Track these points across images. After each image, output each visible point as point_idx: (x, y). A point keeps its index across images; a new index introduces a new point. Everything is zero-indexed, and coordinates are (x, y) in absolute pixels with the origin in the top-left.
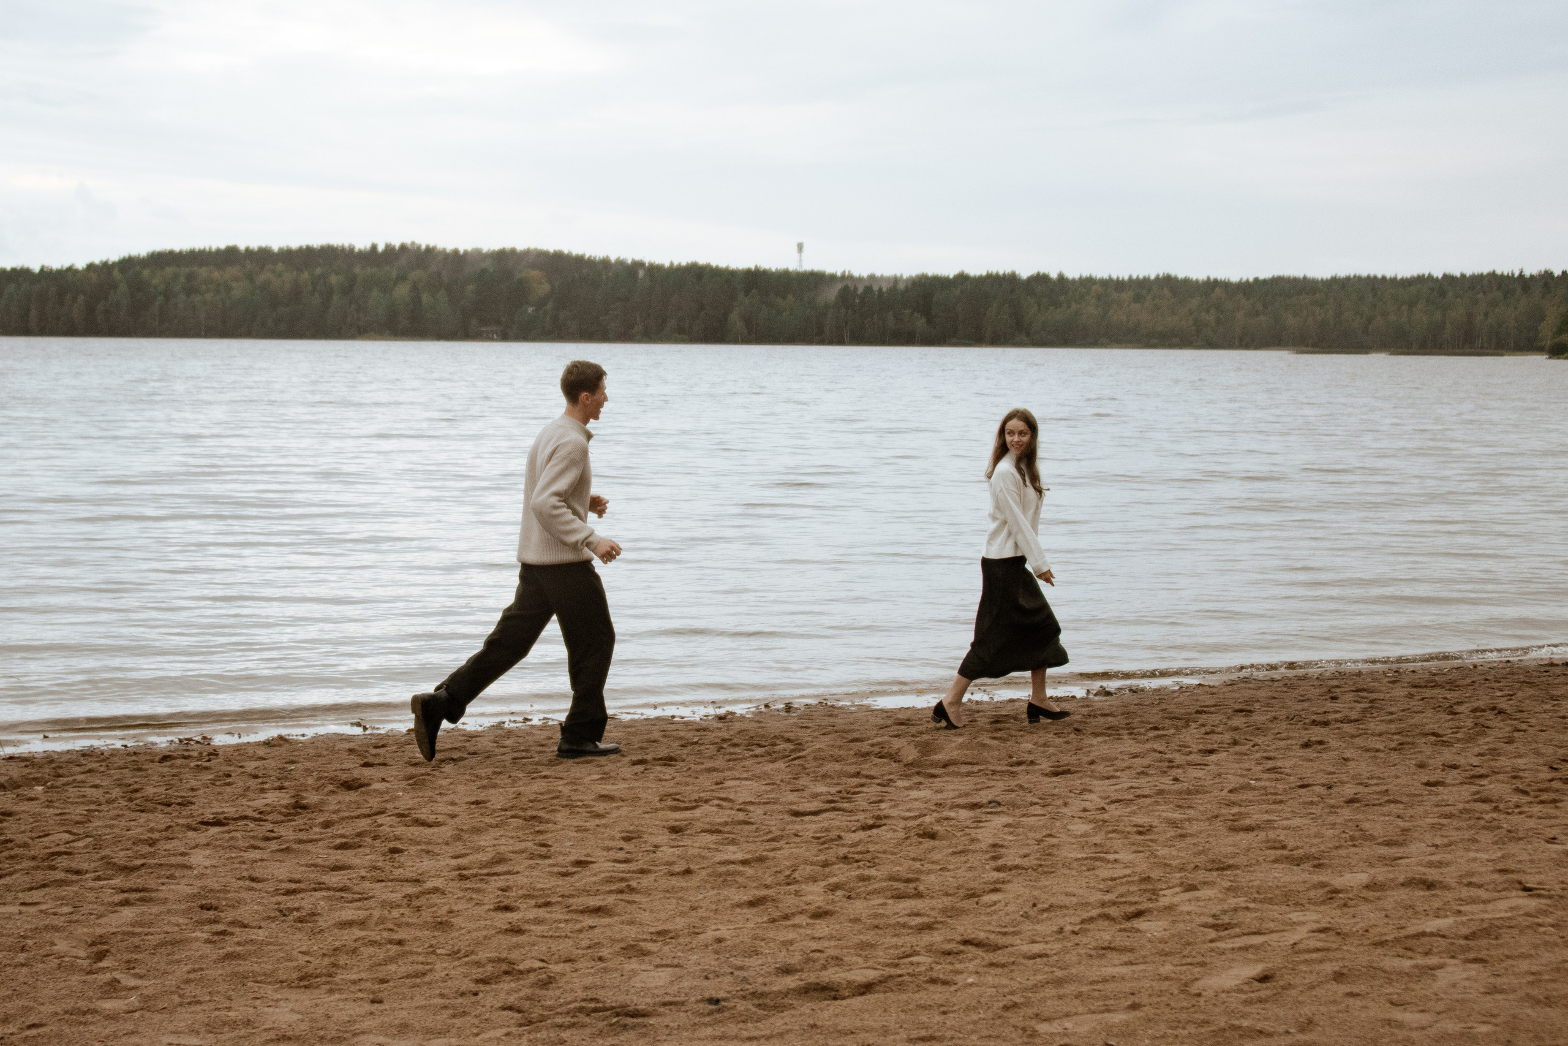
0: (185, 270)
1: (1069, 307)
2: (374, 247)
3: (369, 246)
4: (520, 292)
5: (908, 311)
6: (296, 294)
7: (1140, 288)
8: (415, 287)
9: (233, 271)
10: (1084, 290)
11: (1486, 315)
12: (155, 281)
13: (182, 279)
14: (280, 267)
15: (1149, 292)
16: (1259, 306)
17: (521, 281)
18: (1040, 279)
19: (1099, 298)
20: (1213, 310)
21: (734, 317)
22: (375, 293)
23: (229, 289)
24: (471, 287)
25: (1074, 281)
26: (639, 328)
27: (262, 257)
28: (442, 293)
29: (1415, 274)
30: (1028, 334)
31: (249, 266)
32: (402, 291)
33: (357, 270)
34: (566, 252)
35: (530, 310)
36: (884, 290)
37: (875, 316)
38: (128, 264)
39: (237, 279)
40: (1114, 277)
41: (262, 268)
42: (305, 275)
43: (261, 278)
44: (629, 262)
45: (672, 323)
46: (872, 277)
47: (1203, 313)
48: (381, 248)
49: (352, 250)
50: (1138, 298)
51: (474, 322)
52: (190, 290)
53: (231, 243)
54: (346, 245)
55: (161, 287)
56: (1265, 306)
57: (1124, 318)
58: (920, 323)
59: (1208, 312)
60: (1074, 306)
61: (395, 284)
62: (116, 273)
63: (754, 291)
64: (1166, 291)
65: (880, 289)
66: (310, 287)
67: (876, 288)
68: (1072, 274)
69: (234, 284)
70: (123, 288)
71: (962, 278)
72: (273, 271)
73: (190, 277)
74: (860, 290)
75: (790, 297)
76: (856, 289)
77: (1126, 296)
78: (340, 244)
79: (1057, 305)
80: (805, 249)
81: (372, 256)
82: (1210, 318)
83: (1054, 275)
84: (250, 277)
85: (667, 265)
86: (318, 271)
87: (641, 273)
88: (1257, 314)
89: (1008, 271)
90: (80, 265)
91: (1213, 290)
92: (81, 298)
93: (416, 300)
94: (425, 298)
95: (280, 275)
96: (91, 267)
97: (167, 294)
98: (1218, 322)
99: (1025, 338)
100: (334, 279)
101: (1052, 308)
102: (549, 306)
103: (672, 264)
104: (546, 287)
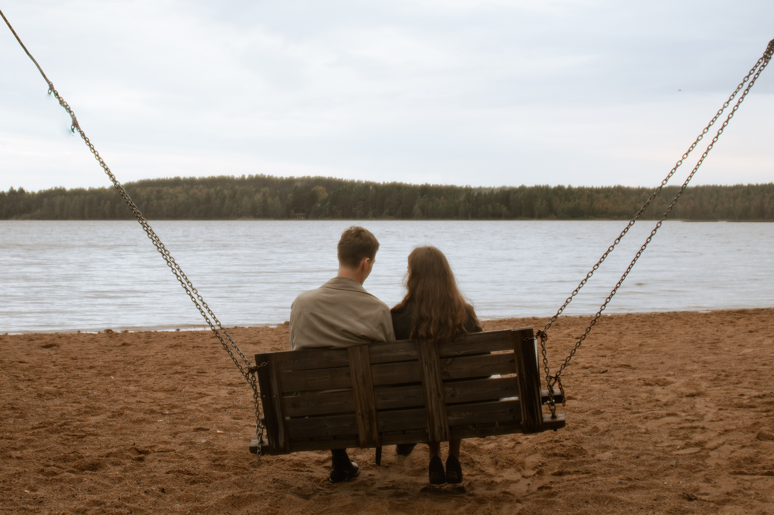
0: (156, 189)
1: (575, 201)
2: (243, 176)
3: (241, 176)
4: (313, 198)
5: (498, 204)
6: (208, 199)
7: (607, 192)
8: (264, 195)
9: (178, 189)
10: (581, 193)
11: (770, 203)
12: (142, 194)
13: (155, 193)
14: (201, 186)
15: (611, 194)
16: (664, 200)
17: (314, 192)
18: (560, 188)
19: (588, 197)
20: (643, 202)
21: (416, 207)
22: (246, 198)
23: (177, 197)
24: (290, 195)
25: (575, 189)
26: (371, 213)
27: (191, 183)
28: (277, 198)
29: (735, 184)
30: (556, 214)
31: (186, 186)
32: (258, 197)
33: (237, 187)
34: (334, 178)
35: (319, 205)
36: (487, 194)
37: (483, 206)
38: (129, 186)
39: (180, 192)
40: (595, 187)
41: (192, 187)
42: (212, 190)
43: (192, 192)
44: (364, 182)
45: (387, 210)
46: (480, 188)
47: (638, 203)
48: (246, 177)
49: (233, 178)
50: (607, 197)
51: (292, 211)
52: (159, 197)
53: (177, 176)
54: (230, 176)
55: (145, 196)
56: (667, 200)
57: (601, 206)
58: (504, 209)
60: (577, 201)
61: (255, 194)
63: (425, 195)
64: (620, 193)
65: (485, 194)
66: (215, 196)
67: (483, 193)
69: (179, 195)
72: (198, 189)
73: (159, 192)
74: (476, 194)
75: (442, 198)
76: (474, 194)
77: (601, 195)
78: (228, 175)
79: (569, 200)
81: (242, 182)
82: (640, 205)
83: (566, 186)
84: (187, 191)
85: (382, 183)
86: (219, 188)
87: (371, 187)
88: (664, 204)
89: (545, 185)
90: (108, 187)
91: (641, 193)
92: (108, 202)
93: (265, 201)
94: (269, 200)
95: (201, 190)
96: (113, 188)
97: (149, 200)
99: (554, 216)
100: (226, 192)
101: (567, 202)
102: (328, 204)
103: (384, 183)
104: (326, 194)
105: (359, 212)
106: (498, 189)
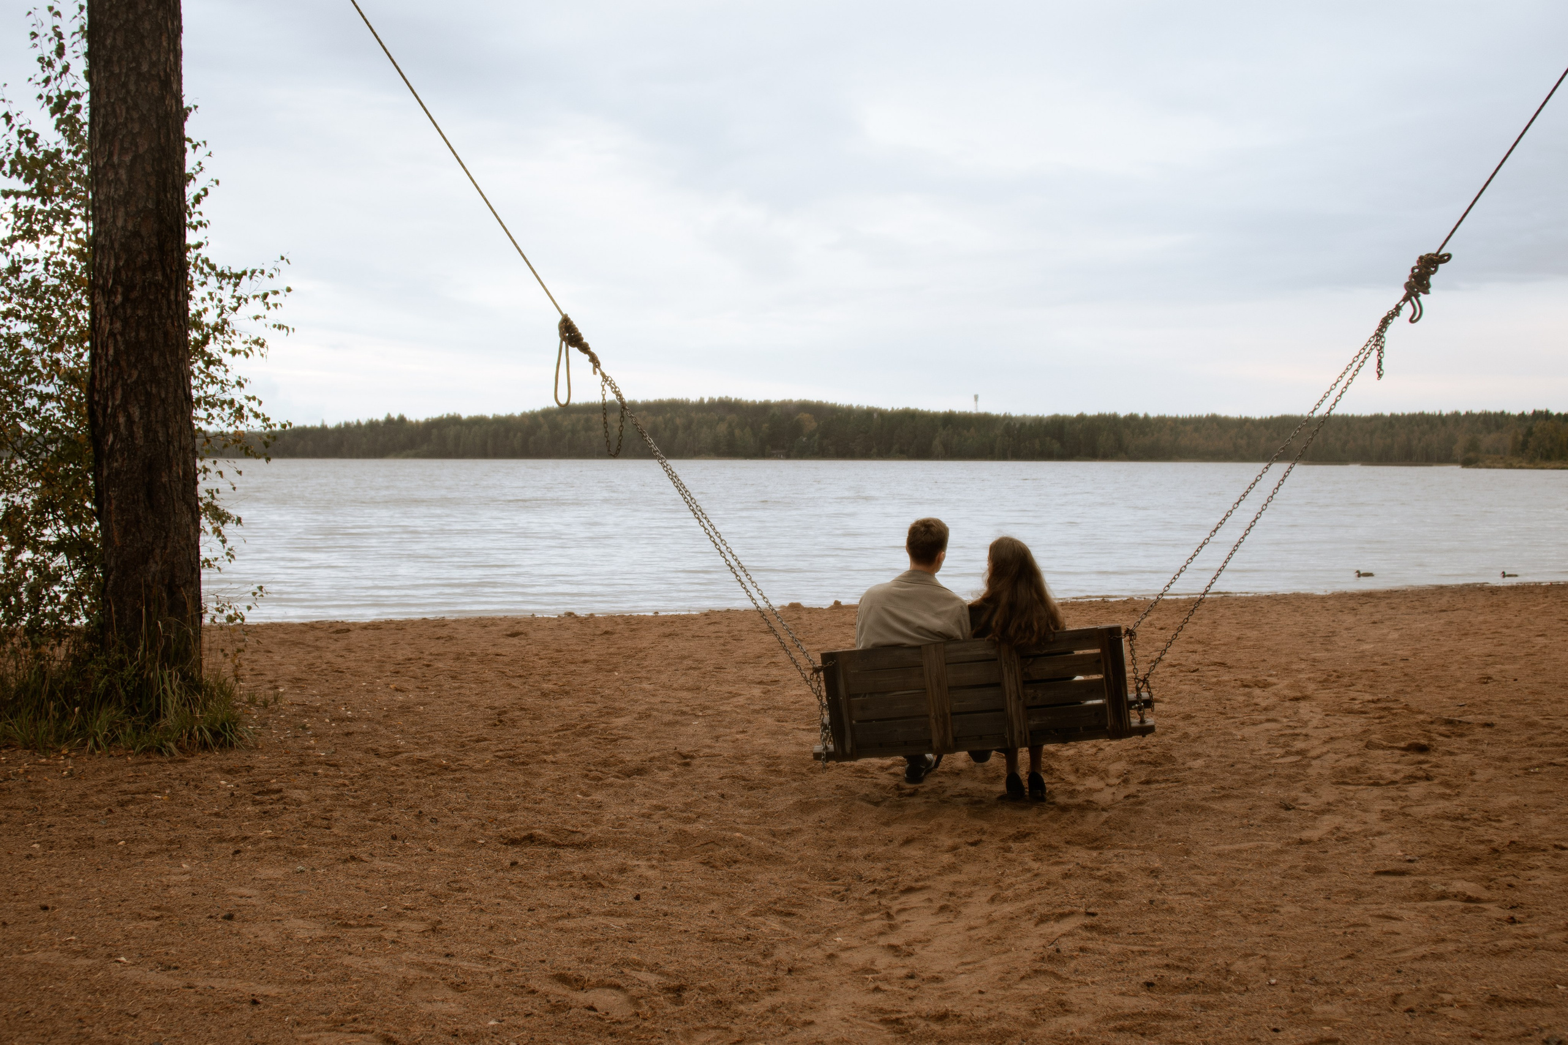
0: (585, 416)
1: (1152, 436)
2: (702, 400)
3: (698, 399)
4: (797, 429)
5: (1048, 438)
7: (1197, 423)
8: (730, 425)
10: (1161, 425)
11: (1420, 440)
12: (566, 423)
13: (583, 422)
14: (644, 413)
15: (1202, 426)
16: (1274, 435)
17: (797, 422)
18: (1133, 418)
19: (1170, 429)
20: (1245, 438)
21: (936, 442)
22: (705, 430)
23: (612, 428)
24: (766, 425)
25: (1153, 419)
26: (875, 450)
28: (748, 429)
29: (1373, 414)
30: (1126, 453)
32: (722, 428)
33: (693, 415)
34: (824, 402)
35: (804, 439)
36: (1033, 425)
37: (1027, 441)
38: (549, 413)
40: (1180, 416)
42: (660, 418)
44: (865, 408)
45: (896, 447)
46: (1024, 417)
47: (1239, 440)
48: (706, 400)
49: (688, 402)
50: (1196, 430)
51: (768, 447)
52: (586, 429)
53: (613, 399)
54: (684, 399)
55: (569, 427)
56: (1279, 435)
57: (1188, 443)
58: (1056, 446)
59: (1242, 438)
60: (1155, 435)
61: (718, 424)
62: (542, 419)
63: (949, 426)
64: (1213, 425)
65: (1030, 425)
66: (664, 426)
67: (1027, 424)
68: (1153, 414)
69: (615, 425)
70: (545, 428)
71: (1081, 418)
72: (640, 417)
73: (587, 420)
74: (1018, 425)
75: (972, 430)
76: (1015, 425)
77: (1188, 428)
78: (680, 399)
79: (1143, 434)
81: (701, 407)
82: (1243, 442)
83: (1141, 415)
85: (890, 409)
86: (668, 415)
87: (875, 415)
88: (1273, 440)
89: (1112, 412)
90: (518, 414)
91: (1244, 425)
92: (519, 434)
93: (731, 434)
94: (737, 432)
95: (644, 419)
96: (524, 415)
97: (573, 431)
98: (1249, 445)
99: (1124, 456)
100: (678, 421)
101: (1141, 437)
102: (817, 436)
103: (893, 409)
104: (813, 425)
105: (858, 448)
106: (1049, 417)
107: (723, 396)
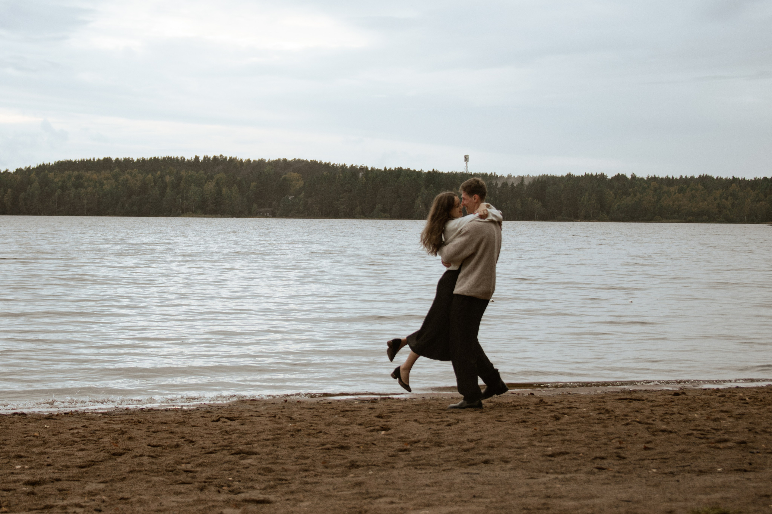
0: (76, 173)
1: (635, 195)
2: (197, 158)
3: (194, 157)
4: (284, 187)
5: (530, 199)
6: (144, 188)
8: (217, 184)
9: (107, 173)
10: (646, 185)
12: (56, 180)
13: (73, 179)
14: (135, 170)
15: (688, 187)
16: (762, 196)
17: (285, 180)
18: (620, 178)
19: (655, 190)
20: (730, 198)
21: (418, 202)
22: (193, 188)
23: (102, 184)
24: (254, 183)
26: (358, 209)
27: (127, 164)
28: (235, 187)
30: (608, 214)
32: (210, 186)
33: (183, 173)
34: (318, 161)
35: (290, 198)
36: (515, 185)
37: (508, 202)
38: (42, 169)
39: (107, 179)
41: (124, 172)
42: (150, 176)
43: (121, 178)
45: (379, 206)
46: (509, 177)
47: (724, 200)
48: (201, 159)
49: (183, 160)
50: (681, 190)
51: (255, 205)
52: (77, 186)
53: (107, 156)
54: (180, 157)
55: (60, 183)
57: (671, 203)
58: (538, 205)
59: (727, 199)
60: (638, 195)
61: (206, 182)
62: (33, 175)
63: (431, 186)
64: (700, 187)
65: (513, 184)
66: (153, 184)
67: (510, 184)
69: (105, 182)
70: (36, 184)
72: (131, 174)
73: (79, 177)
77: (675, 188)
79: (627, 194)
80: (470, 159)
81: (194, 165)
82: (728, 203)
83: (629, 176)
84: (116, 178)
87: (361, 174)
88: (760, 200)
89: (599, 173)
90: (12, 170)
91: (731, 186)
92: (9, 190)
93: (219, 192)
94: (224, 190)
95: (135, 176)
96: (19, 171)
97: (64, 188)
98: (733, 205)
99: (606, 216)
100: (168, 179)
101: (625, 196)
102: (302, 195)
104: (301, 183)
105: (342, 207)
107: (218, 155)
